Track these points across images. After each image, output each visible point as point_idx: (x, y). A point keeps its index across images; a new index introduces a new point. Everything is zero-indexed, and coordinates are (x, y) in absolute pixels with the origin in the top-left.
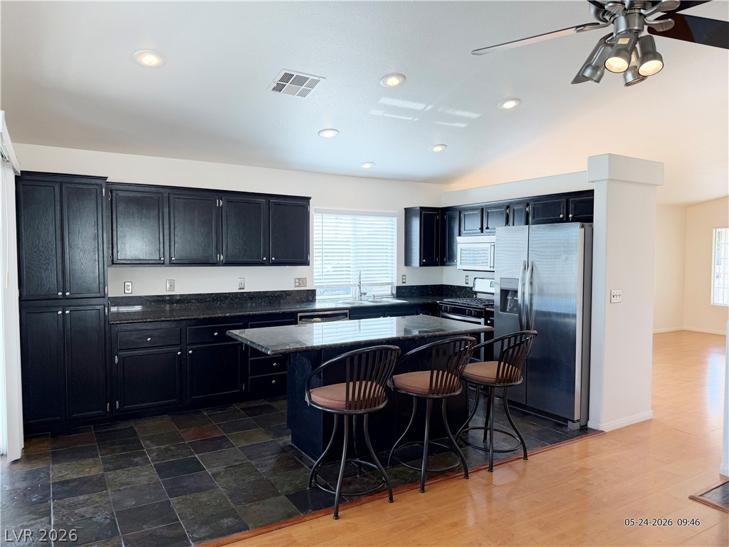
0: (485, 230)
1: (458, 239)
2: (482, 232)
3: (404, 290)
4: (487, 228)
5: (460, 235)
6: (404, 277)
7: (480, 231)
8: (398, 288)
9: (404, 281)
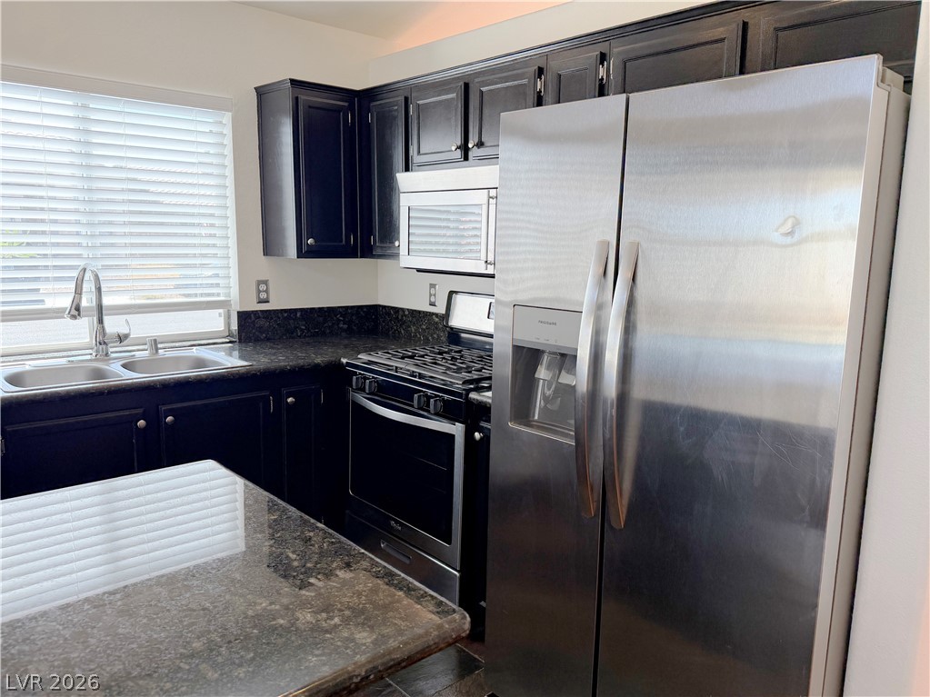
0: (474, 153)
1: (403, 179)
2: (466, 158)
3: (261, 322)
4: (480, 144)
5: (407, 169)
6: (263, 287)
7: (458, 154)
8: (244, 317)
9: (263, 296)
